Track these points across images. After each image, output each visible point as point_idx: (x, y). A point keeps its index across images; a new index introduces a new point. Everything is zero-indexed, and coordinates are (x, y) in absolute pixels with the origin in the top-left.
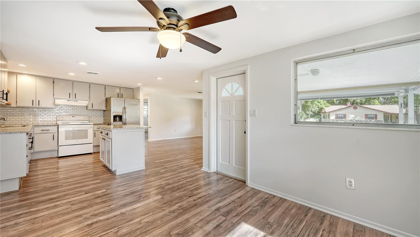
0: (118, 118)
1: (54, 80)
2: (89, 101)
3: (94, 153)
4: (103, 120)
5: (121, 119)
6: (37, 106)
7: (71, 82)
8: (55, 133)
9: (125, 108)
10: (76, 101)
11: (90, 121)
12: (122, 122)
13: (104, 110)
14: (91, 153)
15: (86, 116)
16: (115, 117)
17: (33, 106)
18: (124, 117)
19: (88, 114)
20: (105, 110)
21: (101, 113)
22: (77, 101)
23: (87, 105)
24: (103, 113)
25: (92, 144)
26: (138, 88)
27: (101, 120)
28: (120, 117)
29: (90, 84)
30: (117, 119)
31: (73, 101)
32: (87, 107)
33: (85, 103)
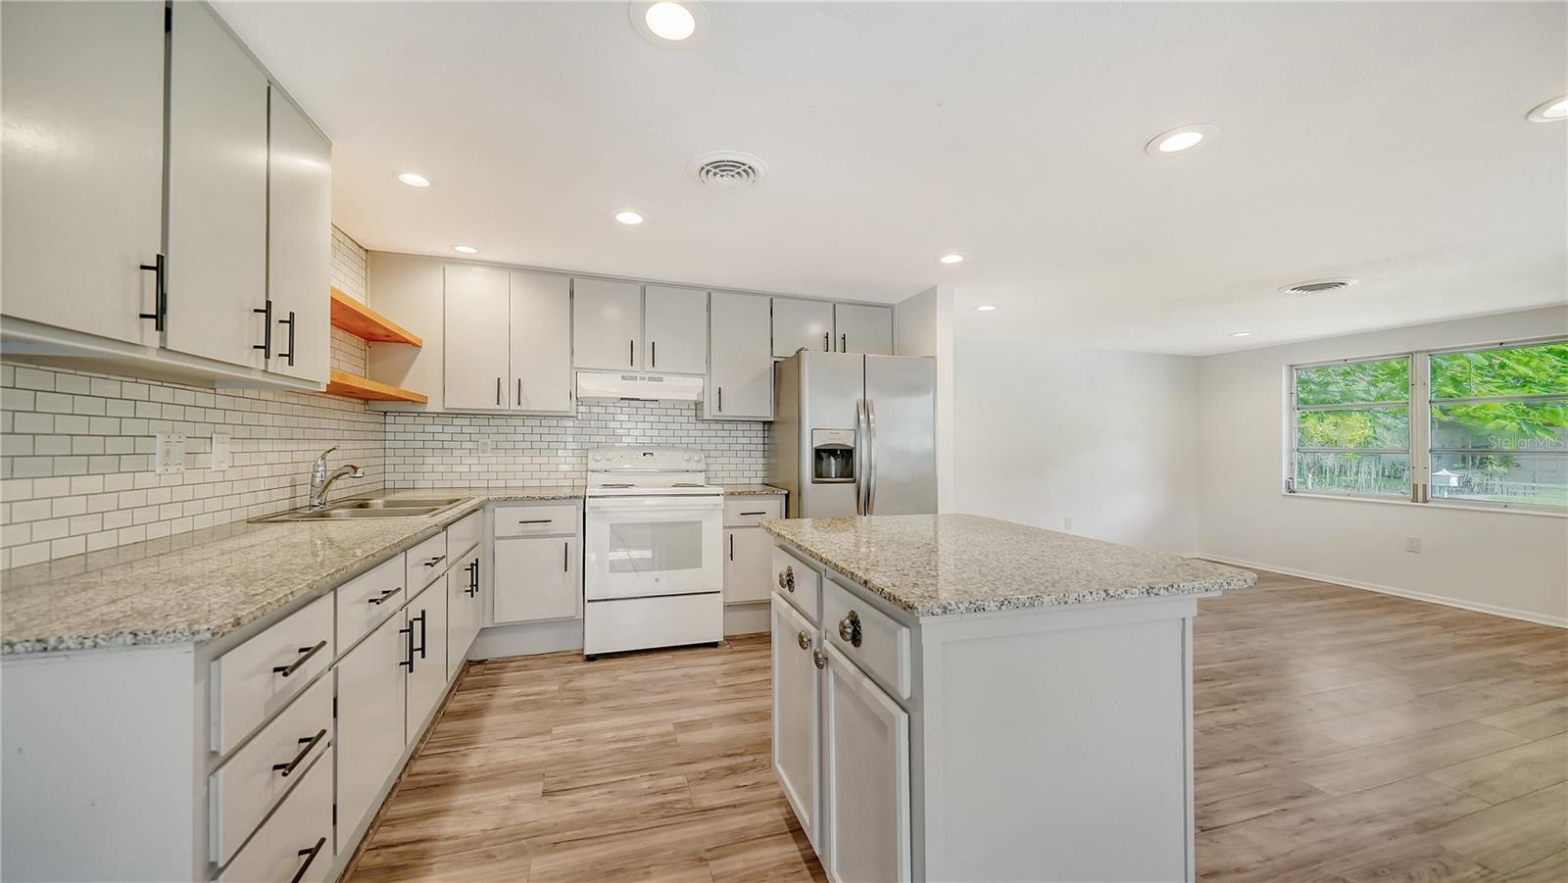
0: (837, 460)
1: (572, 283)
2: (707, 378)
3: (729, 639)
4: (761, 467)
5: (847, 463)
6: (514, 406)
7: (637, 289)
8: (573, 535)
9: (865, 407)
10: (654, 379)
11: (710, 475)
12: (854, 482)
13: (764, 423)
14: (714, 645)
15: (696, 451)
16: (820, 454)
17: (498, 407)
18: (861, 458)
19: (703, 440)
20: (772, 420)
21: (754, 434)
22: (661, 380)
23: (698, 395)
24: (760, 434)
25: (721, 595)
26: (925, 300)
27: (750, 469)
28: (846, 455)
29: (710, 294)
30: (829, 465)
31: (644, 379)
32: (698, 406)
33: (689, 388)
